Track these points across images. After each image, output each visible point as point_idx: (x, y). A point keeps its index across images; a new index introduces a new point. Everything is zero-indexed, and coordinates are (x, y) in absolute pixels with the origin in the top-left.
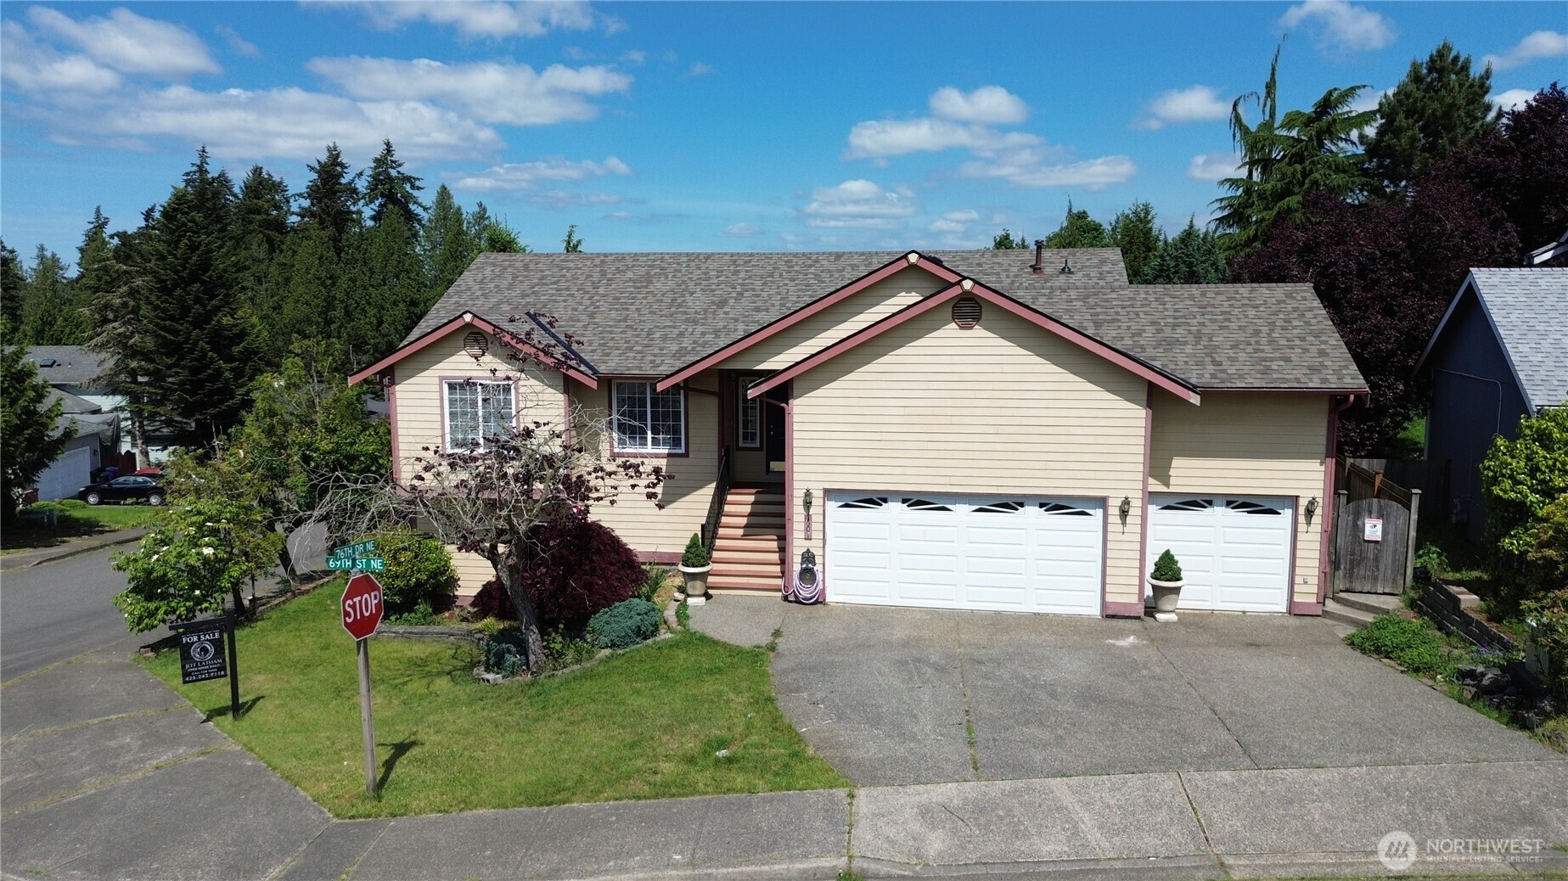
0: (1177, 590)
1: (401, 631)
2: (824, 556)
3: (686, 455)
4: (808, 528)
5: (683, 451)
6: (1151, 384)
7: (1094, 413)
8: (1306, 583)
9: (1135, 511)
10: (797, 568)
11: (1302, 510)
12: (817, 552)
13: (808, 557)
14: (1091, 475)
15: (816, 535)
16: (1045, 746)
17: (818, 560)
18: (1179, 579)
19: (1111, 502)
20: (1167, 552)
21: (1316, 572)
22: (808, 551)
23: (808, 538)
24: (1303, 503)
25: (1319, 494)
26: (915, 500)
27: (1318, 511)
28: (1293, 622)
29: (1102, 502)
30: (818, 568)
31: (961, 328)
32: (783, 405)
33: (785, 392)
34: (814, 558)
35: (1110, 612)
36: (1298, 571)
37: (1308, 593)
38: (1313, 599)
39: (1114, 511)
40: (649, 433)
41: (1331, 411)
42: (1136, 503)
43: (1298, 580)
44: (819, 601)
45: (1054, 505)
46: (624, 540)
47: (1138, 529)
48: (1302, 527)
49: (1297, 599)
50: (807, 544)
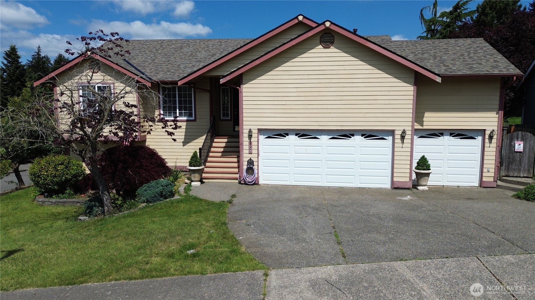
0: (428, 175)
1: (54, 201)
2: (258, 162)
3: (195, 120)
4: (250, 148)
5: (193, 118)
6: (416, 73)
7: (388, 89)
8: (488, 171)
9: (408, 137)
10: (245, 167)
11: (487, 136)
12: (255, 160)
13: (251, 162)
14: (387, 119)
15: (254, 151)
16: (384, 243)
17: (255, 163)
18: (430, 169)
19: (396, 132)
20: (423, 157)
21: (493, 166)
22: (250, 159)
23: (251, 153)
24: (488, 133)
25: (496, 128)
26: (302, 134)
27: (495, 137)
28: (482, 189)
29: (392, 133)
30: (255, 167)
31: (324, 48)
32: (238, 88)
33: (238, 81)
34: (253, 162)
35: (395, 186)
36: (485, 166)
37: (489, 176)
38: (492, 179)
39: (398, 137)
40: (178, 110)
41: (502, 88)
42: (409, 133)
43: (485, 170)
44: (256, 183)
45: (369, 135)
46: (159, 154)
47: (409, 145)
48: (487, 145)
49: (484, 179)
50: (250, 156)
